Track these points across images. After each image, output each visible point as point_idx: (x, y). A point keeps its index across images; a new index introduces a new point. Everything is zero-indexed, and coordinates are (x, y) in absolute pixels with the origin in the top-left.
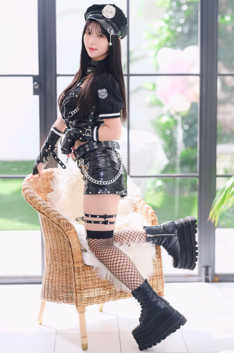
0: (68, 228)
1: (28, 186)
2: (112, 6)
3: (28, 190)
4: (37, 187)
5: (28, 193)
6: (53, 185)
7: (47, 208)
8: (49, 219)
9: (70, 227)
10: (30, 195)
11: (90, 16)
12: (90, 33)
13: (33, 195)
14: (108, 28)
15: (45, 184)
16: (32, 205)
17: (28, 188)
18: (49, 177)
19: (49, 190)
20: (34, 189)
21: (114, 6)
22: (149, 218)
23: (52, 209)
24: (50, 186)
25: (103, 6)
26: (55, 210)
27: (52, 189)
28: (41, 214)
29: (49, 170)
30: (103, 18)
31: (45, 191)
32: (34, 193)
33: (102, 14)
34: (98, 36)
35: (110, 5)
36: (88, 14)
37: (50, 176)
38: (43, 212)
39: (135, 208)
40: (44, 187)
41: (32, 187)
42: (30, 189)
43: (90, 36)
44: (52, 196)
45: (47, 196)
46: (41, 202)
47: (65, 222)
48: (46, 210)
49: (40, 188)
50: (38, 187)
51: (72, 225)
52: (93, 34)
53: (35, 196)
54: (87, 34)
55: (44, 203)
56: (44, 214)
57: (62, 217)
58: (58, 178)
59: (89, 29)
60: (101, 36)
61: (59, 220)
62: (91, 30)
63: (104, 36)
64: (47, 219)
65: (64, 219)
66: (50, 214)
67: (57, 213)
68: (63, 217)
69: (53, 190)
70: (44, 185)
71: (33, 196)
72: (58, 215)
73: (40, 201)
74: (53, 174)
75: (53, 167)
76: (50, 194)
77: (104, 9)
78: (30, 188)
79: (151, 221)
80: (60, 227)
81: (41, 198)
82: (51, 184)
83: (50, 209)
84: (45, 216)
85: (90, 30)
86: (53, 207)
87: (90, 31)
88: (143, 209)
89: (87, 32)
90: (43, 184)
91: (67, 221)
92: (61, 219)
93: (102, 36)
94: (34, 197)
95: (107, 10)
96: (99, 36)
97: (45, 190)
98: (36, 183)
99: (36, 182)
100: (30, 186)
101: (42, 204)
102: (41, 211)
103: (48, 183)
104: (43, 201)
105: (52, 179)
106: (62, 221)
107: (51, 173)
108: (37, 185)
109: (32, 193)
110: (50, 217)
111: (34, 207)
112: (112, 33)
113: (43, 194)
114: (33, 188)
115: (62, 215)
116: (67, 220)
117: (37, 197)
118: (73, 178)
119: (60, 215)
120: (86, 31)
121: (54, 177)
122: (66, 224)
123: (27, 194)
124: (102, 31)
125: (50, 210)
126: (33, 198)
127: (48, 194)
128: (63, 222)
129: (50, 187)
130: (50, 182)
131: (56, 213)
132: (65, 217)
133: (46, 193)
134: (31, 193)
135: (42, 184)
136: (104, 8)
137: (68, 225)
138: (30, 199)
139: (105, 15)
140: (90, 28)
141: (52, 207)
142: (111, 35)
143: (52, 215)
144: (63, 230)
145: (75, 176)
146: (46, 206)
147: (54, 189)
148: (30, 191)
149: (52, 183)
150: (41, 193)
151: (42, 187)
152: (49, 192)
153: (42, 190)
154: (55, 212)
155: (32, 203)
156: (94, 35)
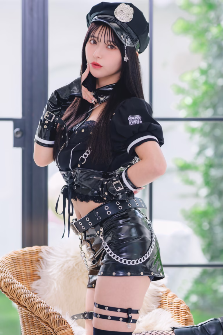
0: (60, 326)
1: (2, 268)
2: (128, 6)
3: (2, 273)
4: (16, 272)
5: (3, 278)
6: (40, 270)
7: (30, 298)
8: (34, 314)
9: (64, 325)
10: (6, 281)
11: (95, 18)
12: (95, 43)
13: (10, 280)
14: (122, 36)
15: (29, 268)
16: (8, 295)
17: (3, 271)
18: (34, 258)
19: (34, 277)
20: (11, 274)
21: (131, 5)
22: (182, 316)
23: (38, 299)
24: (36, 271)
25: (115, 5)
26: (42, 301)
27: (38, 275)
28: (21, 308)
29: (35, 248)
30: (116, 20)
31: (29, 279)
32: (11, 278)
33: (114, 16)
34: (106, 47)
35: (126, 4)
36: (92, 15)
37: (37, 257)
38: (25, 305)
39: (160, 303)
40: (26, 272)
41: (8, 270)
42: (6, 272)
43: (95, 46)
44: (38, 285)
45: (30, 286)
46: (22, 291)
47: (57, 317)
48: (28, 301)
49: (21, 274)
50: (18, 271)
51: (67, 323)
52: (100, 43)
53: (13, 282)
54: (91, 43)
55: (26, 291)
56: (26, 307)
57: (52, 310)
58: (48, 259)
59: (94, 37)
60: (112, 47)
61: (48, 315)
62: (98, 38)
63: (116, 47)
64: (31, 314)
65: (54, 314)
66: (35, 307)
67: (46, 305)
68: (54, 311)
69: (39, 278)
70: (26, 270)
71: (10, 282)
72: (47, 308)
73: (20, 288)
74: (40, 255)
75: (40, 245)
76: (35, 283)
77: (118, 10)
78: (5, 270)
79: (184, 321)
80: (49, 326)
81: (21, 284)
82: (37, 268)
83: (35, 299)
84: (28, 310)
85: (96, 37)
86: (40, 298)
87: (96, 39)
88: (172, 304)
89: (90, 41)
90: (26, 268)
91: (60, 317)
92: (51, 314)
93: (114, 47)
94: (12, 284)
95: (122, 11)
96: (109, 47)
97: (29, 277)
98: (16, 266)
99: (15, 264)
100: (6, 269)
101: (23, 292)
102: (22, 304)
103: (33, 266)
104: (24, 289)
105: (39, 261)
106: (52, 317)
107: (37, 252)
108: (16, 268)
109: (9, 278)
110: (35, 312)
111: (11, 299)
112: (128, 43)
113: (24, 281)
114: (10, 271)
115: (52, 309)
116: (60, 315)
117: (16, 283)
118: (70, 260)
119: (49, 308)
120: (90, 39)
121: (41, 258)
122: (59, 320)
123: (2, 280)
124: (114, 41)
125: (35, 302)
126: (10, 284)
127: (32, 283)
128: (54, 318)
129: (35, 273)
130: (36, 266)
131: (44, 305)
132: (57, 310)
133: (29, 281)
134: (6, 278)
135: (23, 268)
136: (118, 7)
137: (61, 322)
138: (6, 286)
139: (118, 18)
140: (96, 35)
141: (38, 297)
142: (125, 47)
143: (37, 308)
144: (53, 330)
145: (73, 257)
146: (30, 295)
147: (41, 275)
148: (5, 276)
149: (38, 266)
150: (23, 281)
151: (24, 273)
152: (34, 280)
153: (23, 276)
154: (41, 304)
155: (8, 292)
156: (101, 45)
